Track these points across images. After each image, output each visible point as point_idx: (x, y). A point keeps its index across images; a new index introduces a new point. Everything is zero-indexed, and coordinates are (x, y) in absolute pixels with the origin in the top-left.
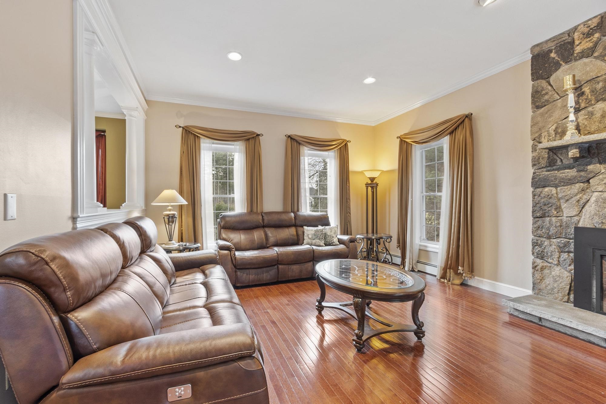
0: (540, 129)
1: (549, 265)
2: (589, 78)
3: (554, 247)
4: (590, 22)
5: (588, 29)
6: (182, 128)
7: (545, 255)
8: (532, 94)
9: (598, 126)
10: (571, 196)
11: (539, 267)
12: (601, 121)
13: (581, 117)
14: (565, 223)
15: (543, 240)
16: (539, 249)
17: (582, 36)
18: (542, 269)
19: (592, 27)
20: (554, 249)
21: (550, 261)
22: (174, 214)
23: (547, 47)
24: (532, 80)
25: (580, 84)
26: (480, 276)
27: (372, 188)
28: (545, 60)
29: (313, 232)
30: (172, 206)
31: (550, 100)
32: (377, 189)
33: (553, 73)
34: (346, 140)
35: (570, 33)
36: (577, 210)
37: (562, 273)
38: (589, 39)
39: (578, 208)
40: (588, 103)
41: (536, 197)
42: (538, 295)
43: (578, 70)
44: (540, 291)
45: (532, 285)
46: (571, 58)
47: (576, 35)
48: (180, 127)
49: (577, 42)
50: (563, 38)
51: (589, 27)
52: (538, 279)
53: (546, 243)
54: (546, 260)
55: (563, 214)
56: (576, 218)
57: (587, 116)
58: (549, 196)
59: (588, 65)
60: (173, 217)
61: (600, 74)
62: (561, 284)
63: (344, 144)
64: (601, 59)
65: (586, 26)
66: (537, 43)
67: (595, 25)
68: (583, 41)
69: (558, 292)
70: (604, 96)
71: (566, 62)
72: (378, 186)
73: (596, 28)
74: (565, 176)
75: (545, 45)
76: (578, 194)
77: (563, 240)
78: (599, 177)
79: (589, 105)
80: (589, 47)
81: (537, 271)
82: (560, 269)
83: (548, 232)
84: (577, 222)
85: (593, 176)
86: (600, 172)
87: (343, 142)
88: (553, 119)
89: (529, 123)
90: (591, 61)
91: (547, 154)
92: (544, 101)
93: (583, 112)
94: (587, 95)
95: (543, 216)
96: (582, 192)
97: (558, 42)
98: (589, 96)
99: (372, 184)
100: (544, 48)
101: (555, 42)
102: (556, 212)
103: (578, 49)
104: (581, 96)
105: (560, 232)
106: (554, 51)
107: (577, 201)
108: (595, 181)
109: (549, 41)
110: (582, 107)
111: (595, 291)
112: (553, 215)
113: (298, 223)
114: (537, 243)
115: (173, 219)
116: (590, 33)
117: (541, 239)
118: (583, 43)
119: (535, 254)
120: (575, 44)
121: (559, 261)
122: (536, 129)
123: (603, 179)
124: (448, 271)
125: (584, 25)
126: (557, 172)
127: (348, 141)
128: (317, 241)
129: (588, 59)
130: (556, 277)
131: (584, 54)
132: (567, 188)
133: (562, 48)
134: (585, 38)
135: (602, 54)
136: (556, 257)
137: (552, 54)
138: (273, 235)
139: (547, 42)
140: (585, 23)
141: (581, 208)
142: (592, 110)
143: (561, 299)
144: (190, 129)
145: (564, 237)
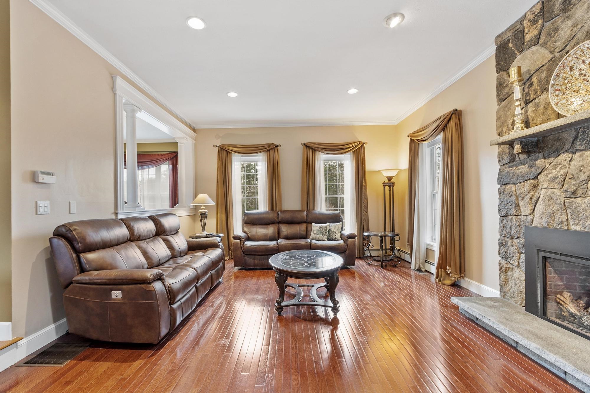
0: (502, 123)
1: (511, 266)
2: (537, 68)
3: (515, 247)
4: (534, 9)
5: (534, 16)
6: (218, 147)
7: (509, 256)
8: (496, 87)
9: (542, 118)
10: (525, 193)
11: (503, 269)
12: (544, 113)
13: (530, 109)
14: (522, 222)
15: (507, 240)
16: (503, 250)
17: (529, 23)
18: (507, 270)
19: (536, 13)
20: (515, 250)
21: (512, 262)
22: (206, 212)
23: (506, 37)
24: (496, 72)
25: (529, 74)
26: (469, 278)
27: (390, 186)
28: (505, 50)
29: (318, 228)
30: (204, 206)
31: (509, 92)
32: (393, 188)
33: (512, 64)
34: (362, 142)
35: (521, 21)
36: (530, 209)
37: (521, 275)
38: (535, 26)
39: (532, 206)
40: (535, 94)
41: (501, 194)
42: (503, 298)
43: (528, 59)
44: (505, 295)
45: (499, 288)
46: (522, 47)
47: (525, 23)
48: (217, 146)
49: (526, 30)
50: (516, 26)
51: (534, 13)
52: (503, 281)
53: (509, 244)
54: (509, 261)
55: (521, 213)
56: (530, 217)
57: (535, 108)
58: (510, 194)
59: (535, 54)
60: (205, 214)
61: (543, 63)
62: (519, 287)
63: (360, 146)
64: (545, 46)
65: (532, 13)
66: (498, 34)
67: (539, 11)
68: (531, 28)
69: (518, 296)
70: (546, 86)
71: (520, 52)
72: (394, 185)
73: (539, 14)
74: (521, 173)
75: (505, 35)
76: (531, 191)
77: (522, 241)
78: (544, 173)
79: (536, 96)
80: (535, 34)
81: (502, 272)
82: (520, 272)
83: (511, 232)
84: (531, 221)
85: (540, 172)
86: (545, 167)
87: (358, 145)
88: (511, 113)
89: (495, 118)
90: (537, 49)
91: (508, 149)
92: (505, 93)
93: (531, 104)
94: (534, 85)
95: (506, 216)
96: (534, 189)
97: (514, 32)
98: (536, 86)
99: (390, 183)
100: (504, 39)
101: (512, 32)
102: (515, 211)
103: (528, 37)
104: (531, 87)
105: (519, 231)
106: (511, 41)
107: (530, 199)
108: (541, 178)
109: (507, 31)
110: (531, 98)
111: (539, 295)
112: (513, 214)
113: (309, 220)
114: (502, 243)
115: (205, 216)
116: (535, 19)
117: (505, 239)
118: (530, 31)
119: (501, 255)
120: (525, 33)
121: (519, 262)
122: (500, 124)
123: (547, 175)
124: (440, 271)
125: (531, 12)
126: (515, 169)
127: (364, 143)
128: (320, 236)
129: (535, 47)
130: (516, 280)
131: (532, 43)
132: (522, 185)
133: (516, 37)
134: (532, 25)
135: (546, 41)
136: (517, 258)
137: (510, 44)
138: (285, 229)
139: (505, 32)
140: (531, 10)
141: (534, 206)
142: (538, 101)
143: (520, 304)
144: (225, 147)
145: (522, 237)
